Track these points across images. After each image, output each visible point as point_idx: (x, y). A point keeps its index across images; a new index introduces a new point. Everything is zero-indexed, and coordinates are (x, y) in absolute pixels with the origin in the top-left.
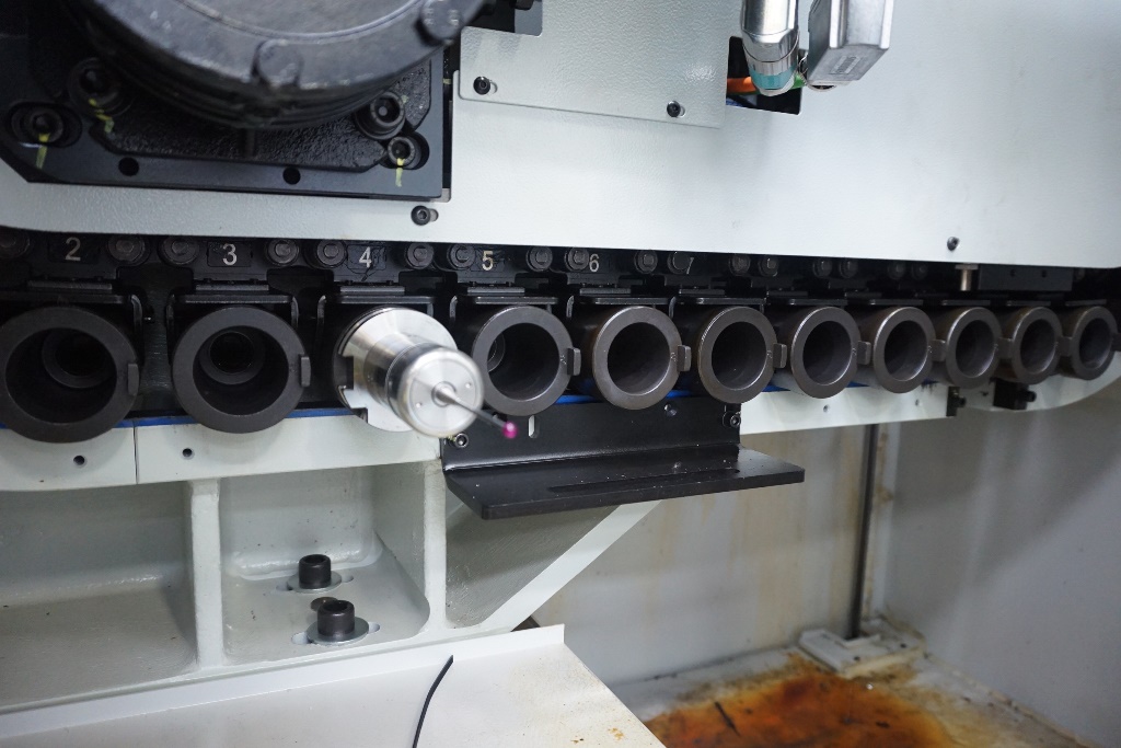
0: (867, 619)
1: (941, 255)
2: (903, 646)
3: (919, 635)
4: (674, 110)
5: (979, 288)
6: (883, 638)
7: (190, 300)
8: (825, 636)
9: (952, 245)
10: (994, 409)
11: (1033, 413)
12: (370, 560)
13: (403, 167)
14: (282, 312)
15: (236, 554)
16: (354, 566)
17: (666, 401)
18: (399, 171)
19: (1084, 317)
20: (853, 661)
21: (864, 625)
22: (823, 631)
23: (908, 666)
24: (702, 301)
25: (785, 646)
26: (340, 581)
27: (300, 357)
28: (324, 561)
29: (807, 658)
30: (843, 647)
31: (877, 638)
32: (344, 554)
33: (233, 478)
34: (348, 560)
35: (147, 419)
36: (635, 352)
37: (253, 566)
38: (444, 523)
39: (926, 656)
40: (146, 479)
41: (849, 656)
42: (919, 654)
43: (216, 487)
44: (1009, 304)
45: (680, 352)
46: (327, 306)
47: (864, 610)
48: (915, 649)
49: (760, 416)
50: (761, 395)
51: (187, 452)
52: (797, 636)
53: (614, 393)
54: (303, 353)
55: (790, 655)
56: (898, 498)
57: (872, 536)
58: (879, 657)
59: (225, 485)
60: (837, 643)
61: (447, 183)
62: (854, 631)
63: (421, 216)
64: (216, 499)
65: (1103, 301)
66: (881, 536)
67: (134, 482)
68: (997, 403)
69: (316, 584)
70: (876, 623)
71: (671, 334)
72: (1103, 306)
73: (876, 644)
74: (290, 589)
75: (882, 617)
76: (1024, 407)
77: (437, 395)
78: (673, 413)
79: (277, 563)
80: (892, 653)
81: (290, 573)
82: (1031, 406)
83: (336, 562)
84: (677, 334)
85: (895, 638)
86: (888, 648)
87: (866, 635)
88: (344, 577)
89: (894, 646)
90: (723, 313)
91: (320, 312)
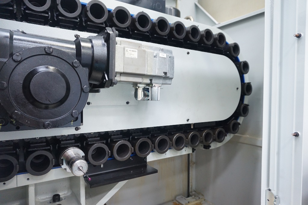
0: (191, 192)
1: (186, 123)
2: (199, 198)
3: (203, 195)
4: (128, 103)
5: (195, 127)
6: (195, 196)
7: (29, 150)
8: (182, 197)
9: (188, 120)
10: (204, 149)
11: (211, 149)
12: (69, 194)
13: (73, 121)
14: (49, 150)
15: (38, 195)
16: (65, 195)
17: (131, 157)
18: (72, 122)
19: (218, 130)
20: (188, 203)
21: (191, 194)
22: (181, 196)
23: (200, 203)
24: (136, 137)
25: (173, 201)
26: (62, 200)
27: (52, 159)
28: (58, 195)
29: (177, 203)
30: (185, 199)
31: (193, 197)
32: (63, 193)
33: (38, 183)
34: (64, 194)
35: (20, 173)
36: (122, 149)
37: (42, 198)
38: (84, 186)
39: (205, 200)
40: (19, 186)
41: (187, 202)
42: (203, 200)
43: (34, 185)
44: (202, 129)
45: (132, 149)
46: (58, 146)
47: (190, 190)
48: (202, 199)
49: (151, 158)
50: (151, 153)
51: (28, 179)
52: (175, 197)
53: (118, 158)
54: (53, 158)
55: (174, 203)
56: (196, 163)
57: (190, 172)
58: (194, 201)
59: (36, 185)
60: (184, 199)
61: (82, 122)
62: (188, 196)
63: (77, 129)
64: (34, 187)
65: (222, 127)
66: (193, 173)
67: (16, 187)
68: (204, 148)
69: (57, 201)
70: (194, 193)
71: (129, 145)
72: (221, 128)
73: (193, 198)
74: (51, 203)
75: (195, 191)
76: (209, 149)
77: (79, 168)
78: (132, 159)
79: (48, 197)
80: (197, 200)
81: (51, 199)
82: (210, 148)
83: (61, 195)
84: (131, 145)
85: (198, 196)
86: (196, 199)
87: (191, 196)
88: (63, 198)
89: (197, 198)
90: (140, 140)
91: (57, 147)
